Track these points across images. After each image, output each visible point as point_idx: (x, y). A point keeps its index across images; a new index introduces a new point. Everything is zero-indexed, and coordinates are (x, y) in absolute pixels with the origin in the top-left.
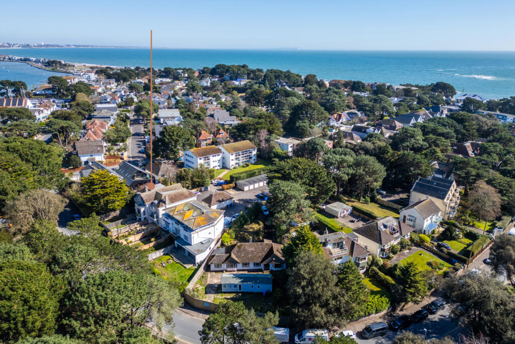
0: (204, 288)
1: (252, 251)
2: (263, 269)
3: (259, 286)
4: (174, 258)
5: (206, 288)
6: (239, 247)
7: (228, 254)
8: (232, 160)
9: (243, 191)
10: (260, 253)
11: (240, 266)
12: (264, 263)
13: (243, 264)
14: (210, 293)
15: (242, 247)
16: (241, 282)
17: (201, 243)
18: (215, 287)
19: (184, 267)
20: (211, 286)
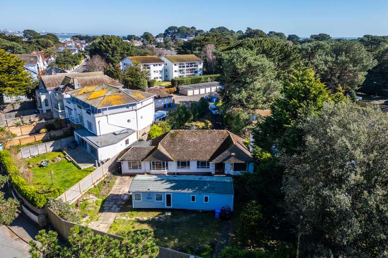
0: (101, 200)
1: (194, 143)
2: (213, 172)
3: (206, 199)
4: (67, 155)
5: (104, 202)
6: (172, 136)
7: (154, 147)
8: (175, 71)
9: (187, 95)
10: (208, 145)
11: (173, 167)
12: (215, 161)
13: (178, 162)
14: (110, 210)
15: (178, 136)
16: (172, 188)
17: (114, 134)
18: (123, 200)
19: (78, 167)
20: (115, 198)
